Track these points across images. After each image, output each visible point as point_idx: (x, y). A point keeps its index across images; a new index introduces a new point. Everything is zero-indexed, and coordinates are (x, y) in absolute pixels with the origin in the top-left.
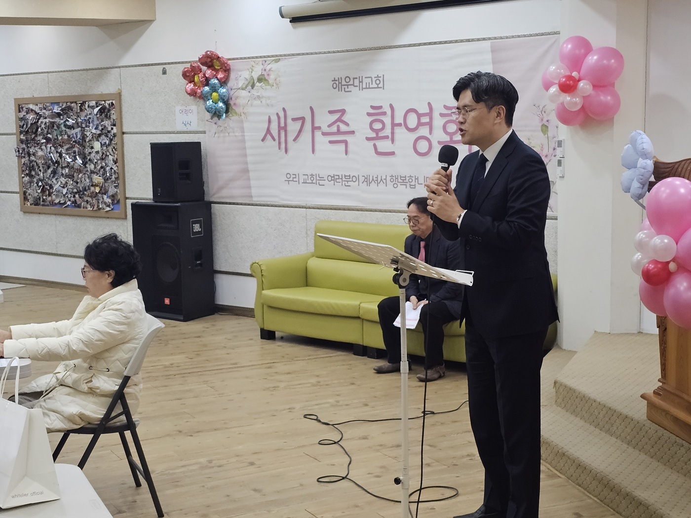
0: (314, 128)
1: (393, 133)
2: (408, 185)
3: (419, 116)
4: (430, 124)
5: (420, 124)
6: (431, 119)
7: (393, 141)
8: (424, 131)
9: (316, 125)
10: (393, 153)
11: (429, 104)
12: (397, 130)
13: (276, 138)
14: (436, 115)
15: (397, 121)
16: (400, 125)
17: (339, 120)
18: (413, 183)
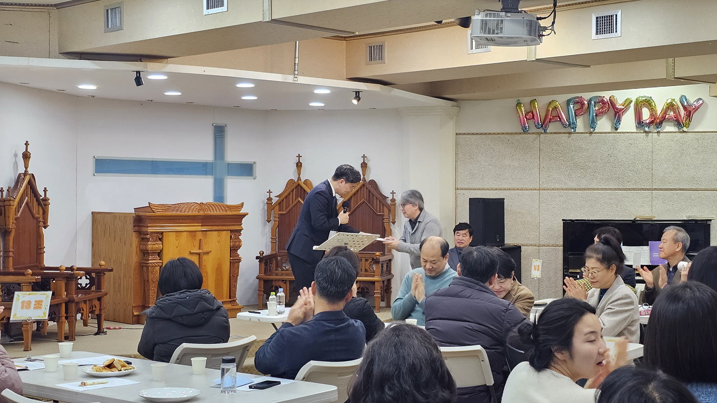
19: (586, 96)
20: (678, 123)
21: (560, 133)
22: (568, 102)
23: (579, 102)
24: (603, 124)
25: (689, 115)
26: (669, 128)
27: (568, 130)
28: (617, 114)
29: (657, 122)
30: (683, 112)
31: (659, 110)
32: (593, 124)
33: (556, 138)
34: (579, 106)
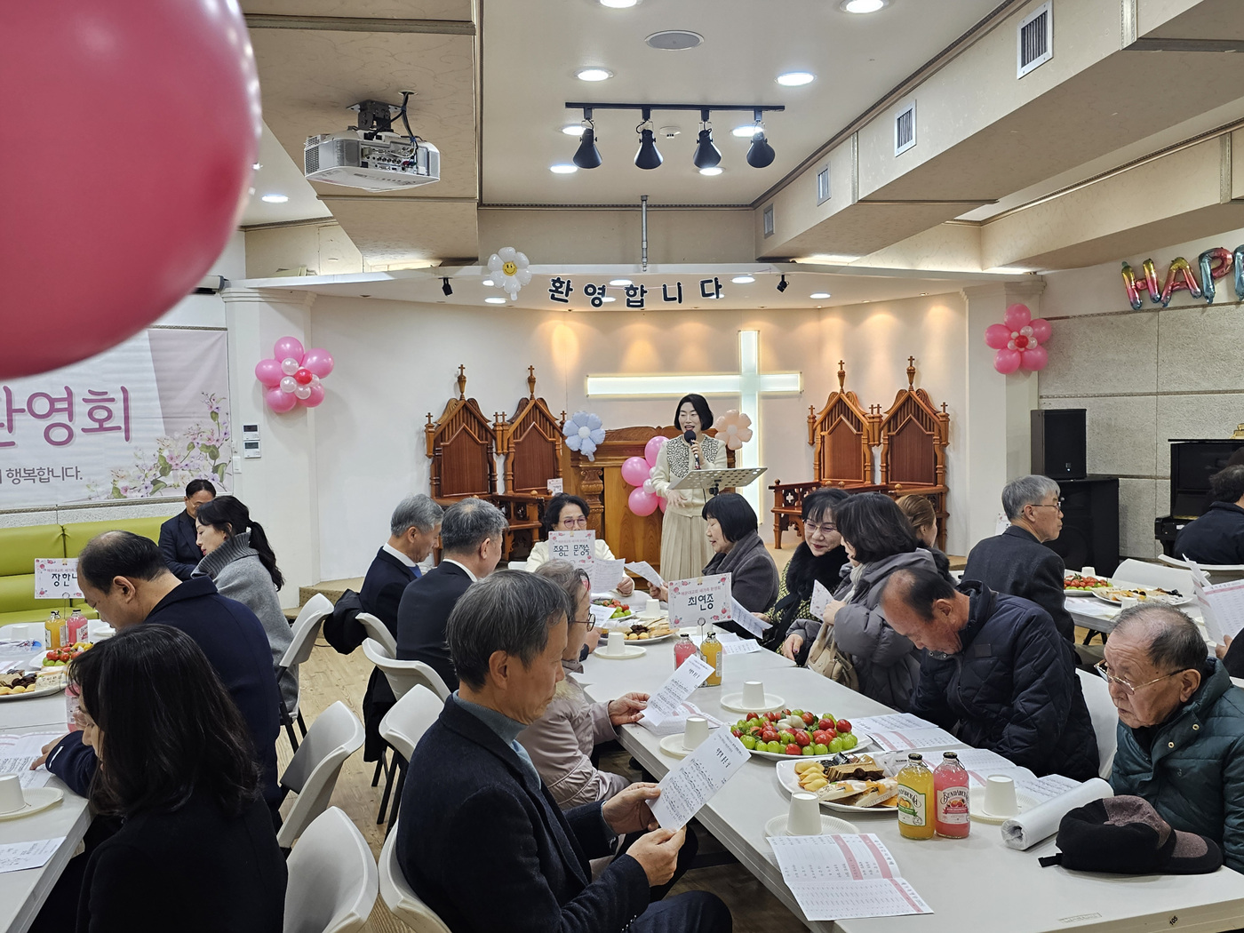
1: (10, 421)
2: (37, 479)
3: (52, 401)
4: (70, 412)
5: (52, 410)
6: (71, 404)
7: (10, 429)
8: (62, 418)
10: (12, 444)
11: (67, 388)
12: (16, 417)
14: (77, 400)
15: (15, 406)
16: (22, 411)
18: (46, 476)
21: (1189, 307)
22: (1202, 257)
23: (1217, 255)
27: (1202, 302)
33: (1183, 316)
34: (1218, 263)
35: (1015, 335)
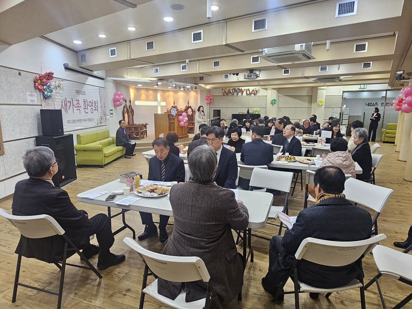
0: (73, 105)
3: (91, 103)
9: (73, 104)
13: (64, 108)
15: (88, 104)
17: (78, 103)
19: (236, 88)
20: (255, 94)
22: (233, 89)
23: (235, 89)
24: (240, 94)
25: (257, 92)
26: (252, 95)
27: (233, 95)
28: (243, 92)
29: (250, 94)
30: (255, 92)
31: (251, 92)
32: (238, 94)
33: (230, 97)
34: (235, 90)
35: (210, 98)
